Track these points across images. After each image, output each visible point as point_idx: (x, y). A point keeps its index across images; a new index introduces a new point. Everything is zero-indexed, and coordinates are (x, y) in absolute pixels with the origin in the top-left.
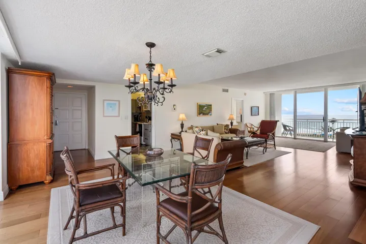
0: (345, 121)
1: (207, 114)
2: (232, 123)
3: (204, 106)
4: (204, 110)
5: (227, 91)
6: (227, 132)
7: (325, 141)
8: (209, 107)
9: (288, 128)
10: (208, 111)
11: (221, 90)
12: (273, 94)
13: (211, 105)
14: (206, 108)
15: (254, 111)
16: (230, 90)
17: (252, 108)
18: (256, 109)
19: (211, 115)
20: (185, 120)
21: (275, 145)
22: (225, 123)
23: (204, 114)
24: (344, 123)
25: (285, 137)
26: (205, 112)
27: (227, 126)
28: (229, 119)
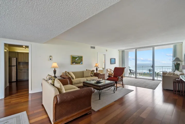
0: (163, 67)
1: (79, 63)
2: (97, 69)
3: (76, 58)
4: (76, 60)
5: (94, 48)
6: (92, 75)
7: (153, 80)
8: (81, 58)
9: (132, 71)
10: (79, 61)
11: (90, 47)
12: (124, 51)
13: (82, 57)
14: (78, 58)
15: (112, 61)
16: (96, 47)
17: (111, 59)
18: (114, 60)
19: (82, 64)
20: (57, 68)
21: (123, 84)
22: (92, 70)
23: (76, 63)
24: (162, 68)
25: (131, 77)
26: (77, 62)
27: (93, 71)
28: (95, 67)
